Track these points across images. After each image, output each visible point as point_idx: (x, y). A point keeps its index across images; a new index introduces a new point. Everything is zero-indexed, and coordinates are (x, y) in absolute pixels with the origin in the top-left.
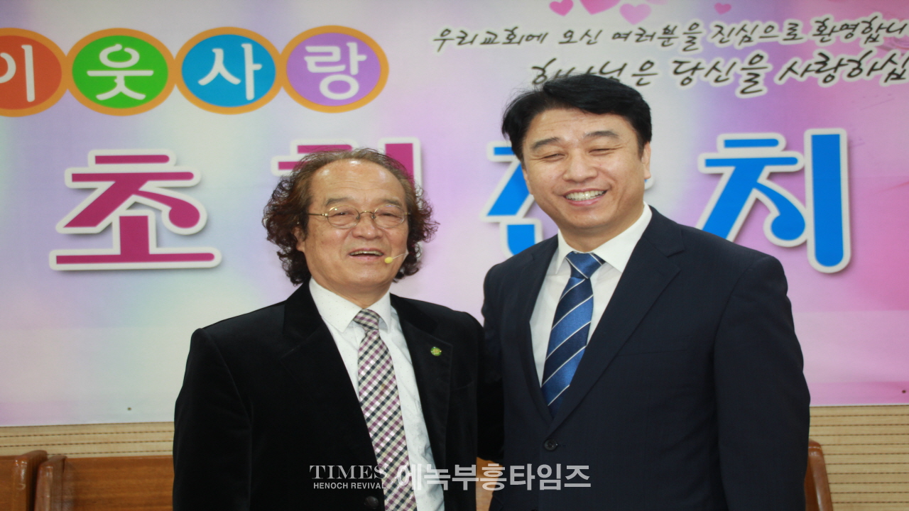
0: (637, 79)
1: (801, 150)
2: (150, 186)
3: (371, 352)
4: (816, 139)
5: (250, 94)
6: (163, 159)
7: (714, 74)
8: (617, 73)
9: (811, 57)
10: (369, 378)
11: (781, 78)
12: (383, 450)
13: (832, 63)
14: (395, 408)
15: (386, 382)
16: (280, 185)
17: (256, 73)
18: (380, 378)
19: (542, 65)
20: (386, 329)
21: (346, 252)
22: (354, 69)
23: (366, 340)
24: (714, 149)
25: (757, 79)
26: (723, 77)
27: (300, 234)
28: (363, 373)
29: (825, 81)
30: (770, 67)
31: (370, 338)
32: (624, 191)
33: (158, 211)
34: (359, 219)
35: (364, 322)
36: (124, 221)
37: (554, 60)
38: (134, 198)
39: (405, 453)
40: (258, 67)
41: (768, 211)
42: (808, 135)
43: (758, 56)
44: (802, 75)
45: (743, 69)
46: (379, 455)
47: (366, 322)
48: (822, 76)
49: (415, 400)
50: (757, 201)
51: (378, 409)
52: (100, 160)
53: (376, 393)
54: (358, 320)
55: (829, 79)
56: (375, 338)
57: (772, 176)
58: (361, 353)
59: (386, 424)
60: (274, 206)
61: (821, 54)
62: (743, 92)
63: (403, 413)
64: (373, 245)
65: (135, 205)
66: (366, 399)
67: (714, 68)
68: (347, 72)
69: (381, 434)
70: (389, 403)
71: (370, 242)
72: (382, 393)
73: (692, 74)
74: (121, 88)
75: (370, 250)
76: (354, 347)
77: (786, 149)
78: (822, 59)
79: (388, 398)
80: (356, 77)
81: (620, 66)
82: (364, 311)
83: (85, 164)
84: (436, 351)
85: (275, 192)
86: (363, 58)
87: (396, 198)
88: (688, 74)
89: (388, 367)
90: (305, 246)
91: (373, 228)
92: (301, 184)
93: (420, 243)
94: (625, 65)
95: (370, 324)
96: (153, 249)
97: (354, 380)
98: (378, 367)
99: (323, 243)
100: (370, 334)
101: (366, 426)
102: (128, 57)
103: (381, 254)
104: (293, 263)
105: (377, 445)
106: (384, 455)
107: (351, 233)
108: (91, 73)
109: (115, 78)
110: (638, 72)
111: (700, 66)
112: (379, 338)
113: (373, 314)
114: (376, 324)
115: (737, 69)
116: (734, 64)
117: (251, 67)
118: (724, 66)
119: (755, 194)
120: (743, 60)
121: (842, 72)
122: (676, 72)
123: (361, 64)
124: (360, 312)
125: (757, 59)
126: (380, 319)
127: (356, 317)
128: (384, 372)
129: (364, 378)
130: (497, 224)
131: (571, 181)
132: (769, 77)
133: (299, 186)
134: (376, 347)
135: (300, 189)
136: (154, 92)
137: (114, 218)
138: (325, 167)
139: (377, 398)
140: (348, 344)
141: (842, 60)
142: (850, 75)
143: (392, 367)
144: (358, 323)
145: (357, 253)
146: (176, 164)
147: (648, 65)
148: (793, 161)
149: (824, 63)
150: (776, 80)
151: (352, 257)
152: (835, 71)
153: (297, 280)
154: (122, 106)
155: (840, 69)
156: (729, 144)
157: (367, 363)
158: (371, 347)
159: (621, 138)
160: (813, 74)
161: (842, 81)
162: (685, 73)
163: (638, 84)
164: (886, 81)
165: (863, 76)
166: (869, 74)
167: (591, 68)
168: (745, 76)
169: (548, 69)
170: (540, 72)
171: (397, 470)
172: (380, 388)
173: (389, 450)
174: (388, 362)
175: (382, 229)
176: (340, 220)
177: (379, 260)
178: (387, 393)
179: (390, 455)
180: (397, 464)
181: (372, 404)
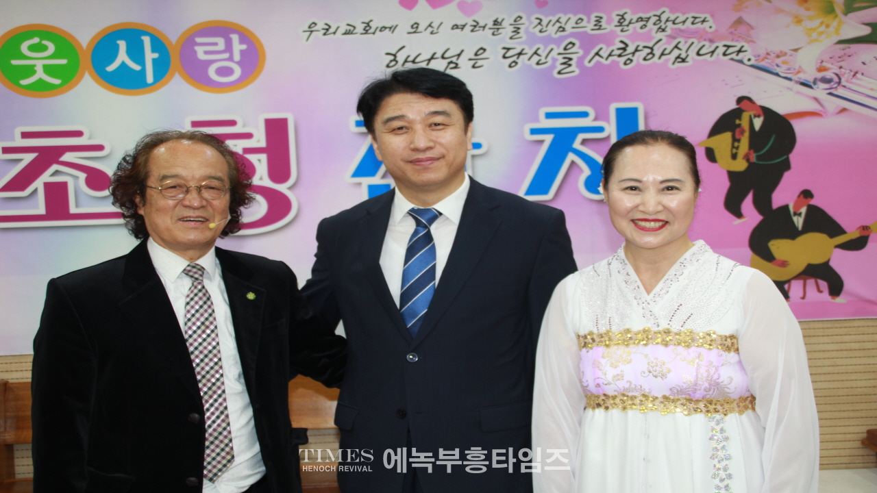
0: (473, 62)
1: (607, 120)
2: (68, 157)
3: (196, 299)
4: (619, 111)
5: (150, 78)
6: (79, 134)
7: (536, 58)
8: (456, 58)
9: (614, 44)
10: (194, 320)
11: (590, 61)
12: (204, 377)
13: (630, 49)
14: (214, 343)
15: (207, 323)
16: (124, 159)
17: (154, 61)
18: (202, 319)
19: (394, 52)
20: (210, 279)
21: (176, 218)
22: (237, 57)
23: (193, 288)
24: (537, 120)
25: (570, 63)
26: (543, 61)
27: (140, 202)
28: (189, 316)
29: (625, 64)
30: (581, 52)
31: (196, 287)
32: (454, 159)
33: (76, 178)
34: (187, 191)
35: (191, 274)
36: (48, 186)
37: (403, 47)
38: (55, 167)
39: (222, 380)
40: (156, 55)
41: (581, 171)
42: (613, 108)
43: (571, 43)
44: (607, 59)
45: (559, 54)
46: (200, 381)
47: (194, 273)
48: (623, 60)
49: (231, 335)
50: (573, 163)
51: (201, 344)
52: (25, 135)
53: (199, 332)
54: (186, 272)
55: (628, 62)
56: (200, 287)
57: (584, 142)
58: (188, 299)
59: (206, 356)
60: (120, 176)
61: (622, 42)
62: (559, 73)
63: (221, 347)
64: (197, 213)
65: (56, 173)
66: (190, 336)
67: (536, 53)
68: (231, 59)
69: (202, 365)
70: (209, 340)
71: (196, 211)
72: (204, 332)
73: (518, 58)
74: (40, 74)
75: (197, 217)
76: (183, 294)
77: (596, 119)
78: (623, 46)
79: (209, 336)
80: (238, 63)
81: (458, 52)
82: (192, 264)
83: (13, 139)
84: (251, 296)
85: (119, 164)
86: (244, 47)
87: (219, 174)
88: (514, 58)
89: (210, 311)
90: (144, 211)
91: (199, 199)
92: (141, 160)
93: (242, 209)
94: (462, 51)
95: (196, 276)
96: (73, 210)
97: (181, 321)
98: (202, 311)
99: (157, 210)
100: (195, 284)
101: (190, 358)
102: (45, 48)
103: (206, 220)
104: (135, 222)
105: (199, 373)
106: (204, 381)
107: (180, 203)
108: (15, 62)
109: (34, 66)
110: (473, 57)
111: (524, 52)
112: (203, 287)
113: (198, 267)
114: (201, 276)
115: (554, 54)
116: (552, 50)
117: (150, 56)
118: (544, 51)
119: (571, 157)
120: (558, 46)
121: (639, 56)
122: (504, 57)
123: (242, 52)
124: (189, 266)
125: (570, 46)
126: (205, 272)
127: (185, 270)
128: (206, 315)
129: (189, 320)
130: (360, 184)
131: (416, 150)
132: (581, 60)
133: (139, 161)
134: (200, 294)
135: (140, 164)
136: (69, 78)
137: (39, 184)
138: (162, 146)
139: (200, 336)
140: (177, 291)
141: (638, 46)
142: (645, 59)
143: (213, 311)
144: (187, 274)
145: (185, 219)
146: (90, 138)
147: (481, 51)
148: (601, 129)
149: (624, 49)
150: (586, 63)
151: (181, 222)
152: (633, 56)
153: (140, 236)
154: (42, 90)
155: (637, 54)
156: (549, 116)
157: (192, 307)
158: (196, 295)
159: (453, 117)
160: (615, 58)
161: (638, 64)
162: (512, 57)
163: (474, 67)
164: (673, 63)
165: (655, 59)
166: (660, 58)
167: (435, 54)
168: (561, 59)
169: (399, 55)
170: (392, 58)
171: (215, 392)
172: (203, 328)
173: (208, 376)
174: (209, 307)
175: (207, 200)
176: (173, 192)
177: (204, 225)
178: (208, 331)
179: (209, 380)
180: (214, 388)
181: (195, 340)
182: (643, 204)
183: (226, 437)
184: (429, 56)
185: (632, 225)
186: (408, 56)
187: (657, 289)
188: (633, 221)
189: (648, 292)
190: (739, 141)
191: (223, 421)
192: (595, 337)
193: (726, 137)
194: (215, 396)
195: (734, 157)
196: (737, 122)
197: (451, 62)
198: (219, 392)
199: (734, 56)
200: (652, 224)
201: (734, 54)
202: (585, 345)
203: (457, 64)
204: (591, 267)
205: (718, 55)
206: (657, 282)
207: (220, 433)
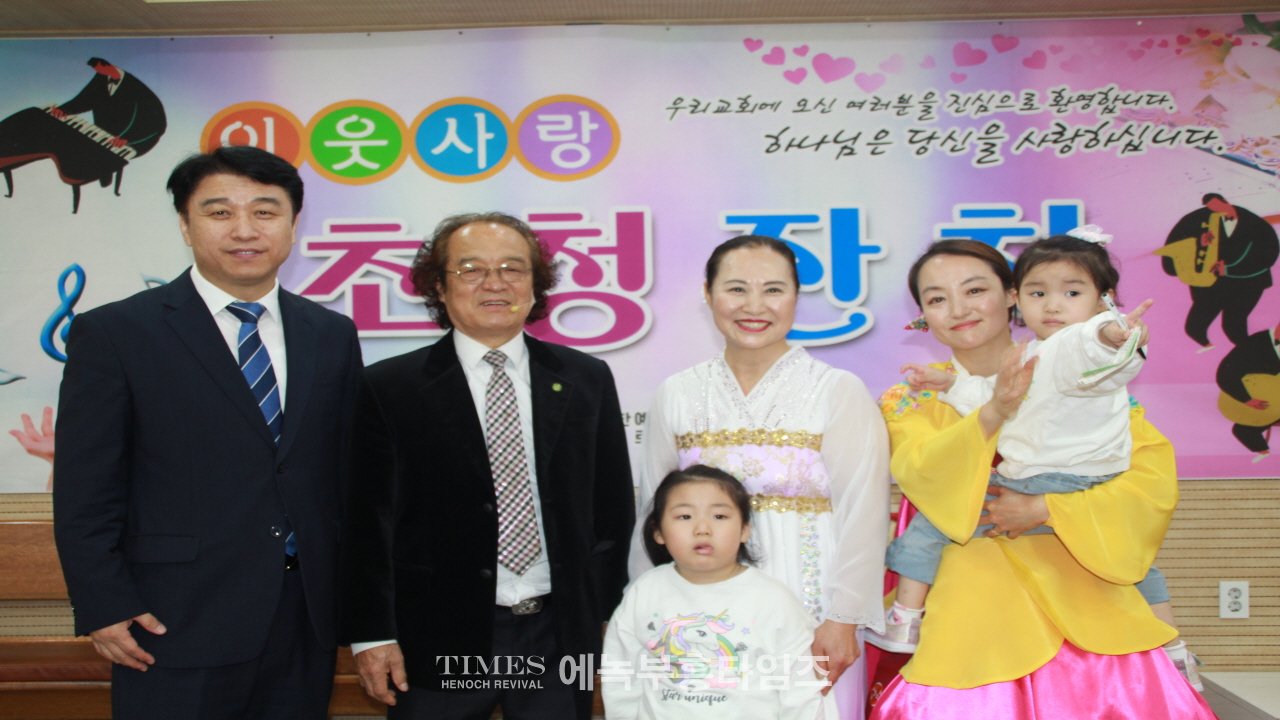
0: (872, 147)
1: (1038, 220)
2: (382, 255)
3: (497, 386)
4: (1053, 210)
5: (482, 163)
6: (396, 228)
7: (950, 143)
8: (851, 142)
9: (1048, 127)
10: (495, 408)
11: (1018, 148)
13: (1069, 134)
14: (517, 432)
15: (509, 411)
16: (423, 245)
17: (489, 142)
18: (504, 407)
19: (775, 134)
21: (477, 303)
22: (586, 138)
23: (493, 375)
24: (950, 219)
25: (993, 149)
26: (959, 146)
27: (441, 289)
28: (490, 404)
29: (1062, 151)
30: (1007, 137)
31: (497, 374)
33: (390, 279)
34: (487, 274)
35: (491, 360)
36: (357, 289)
37: (787, 128)
38: (366, 267)
40: (491, 136)
42: (1046, 205)
43: (994, 125)
44: (1039, 145)
45: (980, 139)
47: (495, 360)
48: (1059, 146)
51: (502, 433)
52: (335, 229)
53: (501, 420)
54: (486, 358)
55: (1066, 149)
56: (501, 374)
57: (1008, 247)
58: (489, 389)
61: (1058, 125)
62: (979, 161)
64: (499, 296)
65: (368, 273)
66: (492, 425)
67: (950, 137)
68: (579, 140)
70: (511, 428)
71: (497, 294)
72: (506, 420)
73: (928, 143)
74: (356, 157)
75: (498, 301)
77: (1023, 219)
78: (1059, 129)
79: (511, 424)
80: (588, 146)
81: (854, 135)
82: (492, 351)
83: (320, 232)
84: (557, 387)
85: (419, 250)
86: (595, 126)
87: (521, 255)
88: (923, 143)
89: (512, 398)
90: (446, 298)
91: (499, 282)
92: (440, 245)
94: (859, 134)
95: (496, 362)
96: (384, 318)
98: (503, 398)
99: (457, 296)
100: (496, 370)
102: (363, 127)
103: (507, 304)
107: (481, 287)
108: (329, 144)
109: (350, 148)
110: (873, 141)
111: (936, 136)
112: (504, 374)
113: (501, 353)
114: (503, 363)
115: (973, 138)
116: (970, 133)
117: (483, 136)
118: (961, 134)
120: (979, 130)
121: (1080, 142)
122: (911, 142)
123: (593, 133)
124: (489, 352)
125: (994, 129)
126: (508, 359)
127: (485, 356)
128: (508, 403)
129: (490, 408)
132: (1006, 146)
133: (438, 247)
134: (502, 382)
136: (387, 161)
137: (346, 287)
139: (501, 424)
141: (1078, 130)
142: (1087, 146)
143: (515, 399)
144: (488, 361)
145: (486, 304)
146: (409, 233)
147: (883, 134)
148: (1029, 232)
149: (1061, 134)
150: (1013, 150)
151: (482, 307)
152: (1072, 142)
153: (444, 328)
154: (357, 175)
155: (1077, 140)
156: (965, 214)
157: (493, 395)
158: (497, 382)
160: (1050, 144)
161: (1078, 152)
162: (920, 142)
163: (873, 153)
164: (1123, 152)
165: (1100, 146)
166: (1106, 145)
167: (825, 137)
168: (981, 145)
169: (781, 138)
170: (773, 141)
171: (519, 483)
172: (505, 416)
173: (512, 466)
174: (511, 394)
175: (507, 283)
176: (472, 276)
177: (506, 308)
178: (510, 420)
179: (512, 470)
180: (518, 478)
181: (497, 429)
182: (748, 305)
183: (532, 529)
184: (818, 140)
185: (736, 326)
186: (793, 140)
187: (753, 392)
188: (737, 322)
189: (746, 393)
190: (1205, 249)
191: (529, 512)
192: (693, 437)
193: (1190, 243)
194: (520, 487)
195: (1199, 268)
196: (1204, 225)
197: (845, 147)
198: (524, 482)
199: (1200, 143)
200: (756, 325)
201: (1201, 141)
202: (684, 445)
203: (852, 150)
204: (692, 368)
205: (1180, 142)
206: (755, 383)
207: (527, 525)
